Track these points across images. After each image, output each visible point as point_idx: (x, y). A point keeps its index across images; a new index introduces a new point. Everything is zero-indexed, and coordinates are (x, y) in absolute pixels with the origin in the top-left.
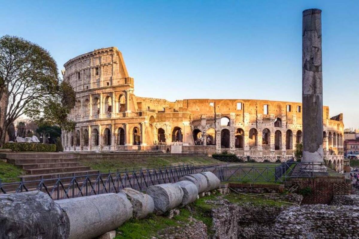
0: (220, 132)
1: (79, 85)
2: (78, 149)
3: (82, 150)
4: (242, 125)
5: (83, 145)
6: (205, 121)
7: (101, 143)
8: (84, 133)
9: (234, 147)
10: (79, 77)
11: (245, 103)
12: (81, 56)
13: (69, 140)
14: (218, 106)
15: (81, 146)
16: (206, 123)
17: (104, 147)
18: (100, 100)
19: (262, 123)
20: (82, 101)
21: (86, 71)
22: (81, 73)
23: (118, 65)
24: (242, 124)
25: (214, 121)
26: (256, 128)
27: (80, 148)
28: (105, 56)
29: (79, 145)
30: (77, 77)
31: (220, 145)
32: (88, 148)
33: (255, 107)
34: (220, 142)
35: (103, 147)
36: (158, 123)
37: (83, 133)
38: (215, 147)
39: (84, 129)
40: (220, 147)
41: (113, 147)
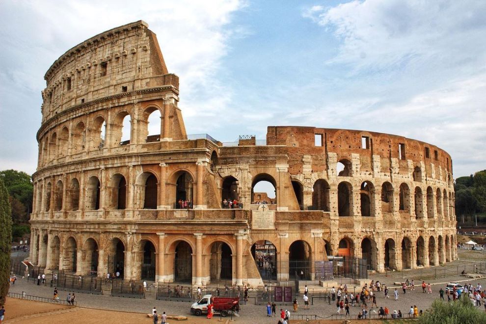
0: (336, 188)
1: (68, 100)
2: (59, 216)
3: (66, 217)
4: (371, 176)
5: (68, 207)
6: (310, 166)
7: (106, 204)
8: (71, 186)
9: (360, 214)
10: (69, 88)
11: (373, 138)
12: (75, 49)
13: (43, 200)
14: (331, 140)
15: (63, 210)
16: (311, 170)
17: (111, 213)
18: (106, 121)
19: (398, 173)
20: (70, 128)
21: (82, 73)
22: (72, 78)
23: (149, 52)
24: (370, 174)
25: (325, 167)
26: (390, 182)
27: (62, 214)
28: (122, 41)
29: (60, 208)
30: (66, 87)
31: (337, 210)
32: (77, 214)
33: (388, 146)
34: (336, 205)
35: (108, 212)
36: (224, 167)
37: (69, 185)
38: (329, 215)
39: (71, 177)
40: (338, 214)
41: (131, 213)
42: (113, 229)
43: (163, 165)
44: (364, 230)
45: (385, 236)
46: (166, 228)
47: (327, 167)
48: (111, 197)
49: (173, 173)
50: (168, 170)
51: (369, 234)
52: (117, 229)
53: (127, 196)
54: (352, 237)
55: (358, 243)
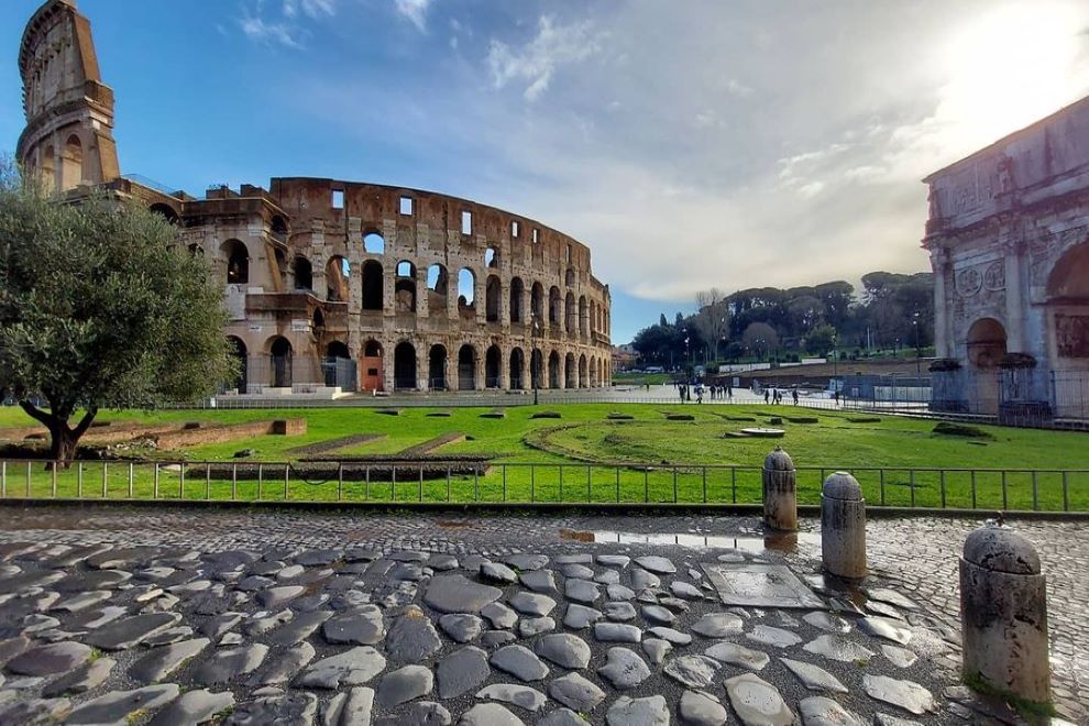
0: (359, 268)
4: (413, 254)
6: (322, 236)
9: (393, 308)
11: (418, 199)
14: (354, 199)
16: (323, 242)
19: (459, 253)
23: (71, 48)
24: (411, 251)
25: (344, 238)
26: (445, 265)
31: (360, 301)
33: (443, 213)
34: (359, 294)
38: (346, 306)
40: (361, 306)
44: (399, 330)
45: (430, 340)
47: (347, 238)
51: (406, 336)
54: (379, 340)
55: (389, 349)
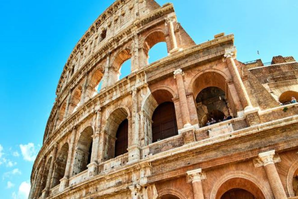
17: (105, 166)
22: (76, 64)
42: (109, 188)
43: (178, 72)
46: (202, 158)
48: (106, 147)
49: (194, 80)
50: (186, 79)
52: (115, 186)
53: (129, 132)
